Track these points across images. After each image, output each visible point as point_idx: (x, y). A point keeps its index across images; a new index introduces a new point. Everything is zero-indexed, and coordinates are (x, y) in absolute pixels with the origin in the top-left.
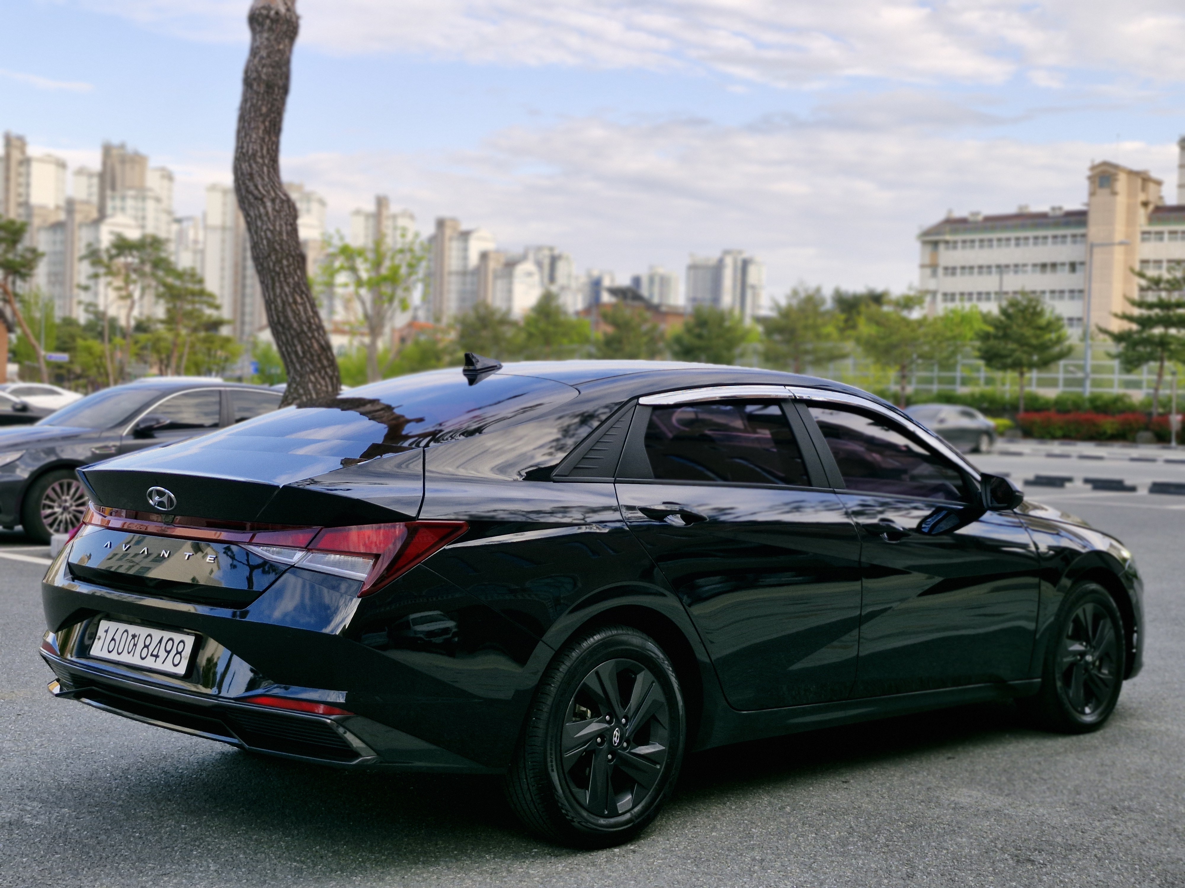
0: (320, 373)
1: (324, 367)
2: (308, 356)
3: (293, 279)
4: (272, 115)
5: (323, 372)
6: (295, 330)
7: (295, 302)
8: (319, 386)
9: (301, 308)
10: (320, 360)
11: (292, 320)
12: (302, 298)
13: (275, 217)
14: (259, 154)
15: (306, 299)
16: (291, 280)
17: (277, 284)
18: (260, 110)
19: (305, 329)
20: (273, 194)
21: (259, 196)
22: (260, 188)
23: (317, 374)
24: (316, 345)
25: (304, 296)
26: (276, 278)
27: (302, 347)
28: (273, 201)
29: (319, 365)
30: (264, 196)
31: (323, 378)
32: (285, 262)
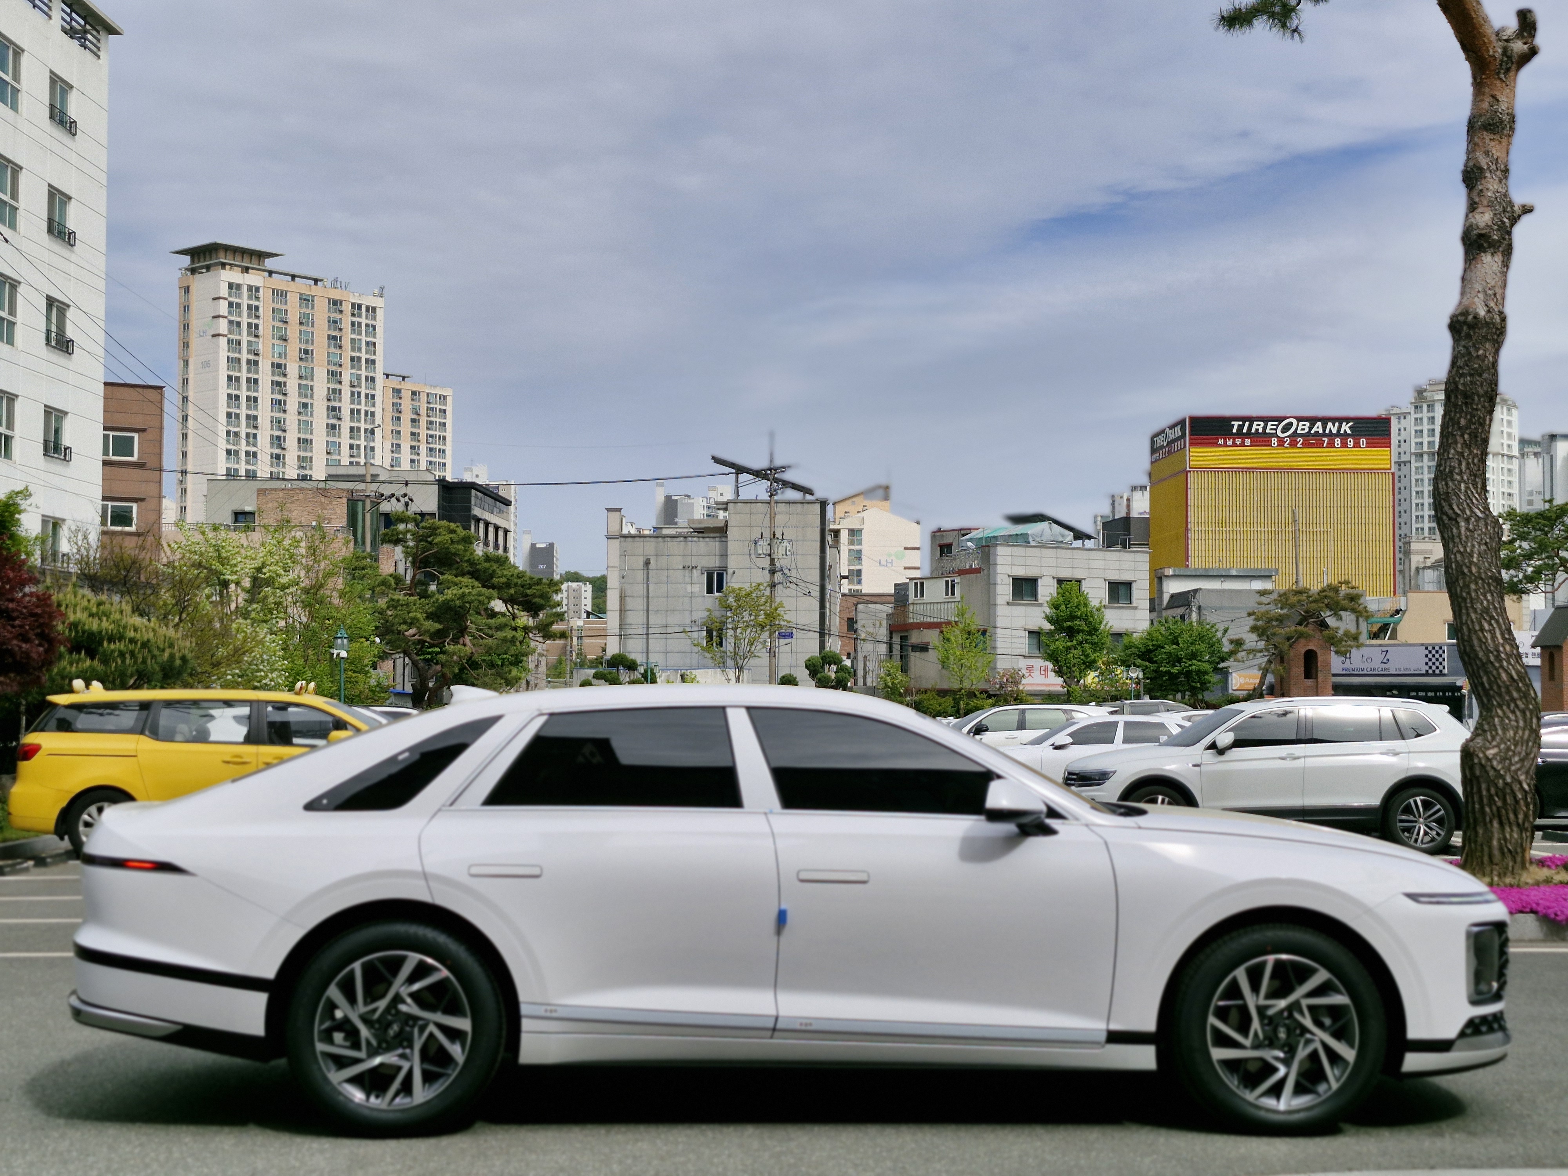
0: (1509, 707)
1: (1513, 700)
2: (1495, 688)
3: (1482, 604)
4: (1473, 427)
5: (1512, 705)
6: (1481, 660)
7: (1482, 629)
8: (1507, 721)
9: (1488, 636)
10: (1509, 692)
11: (1478, 649)
12: (1491, 624)
13: (1467, 537)
14: (1457, 471)
15: (1495, 625)
16: (1478, 606)
17: (1464, 611)
18: (1459, 423)
19: (1492, 658)
20: (1468, 512)
21: (1454, 516)
22: (1455, 507)
23: (1505, 708)
24: (1504, 676)
25: (1493, 622)
26: (1463, 605)
27: (1489, 678)
28: (1467, 520)
29: (1507, 698)
30: (1458, 515)
31: (1513, 712)
32: (1473, 586)
